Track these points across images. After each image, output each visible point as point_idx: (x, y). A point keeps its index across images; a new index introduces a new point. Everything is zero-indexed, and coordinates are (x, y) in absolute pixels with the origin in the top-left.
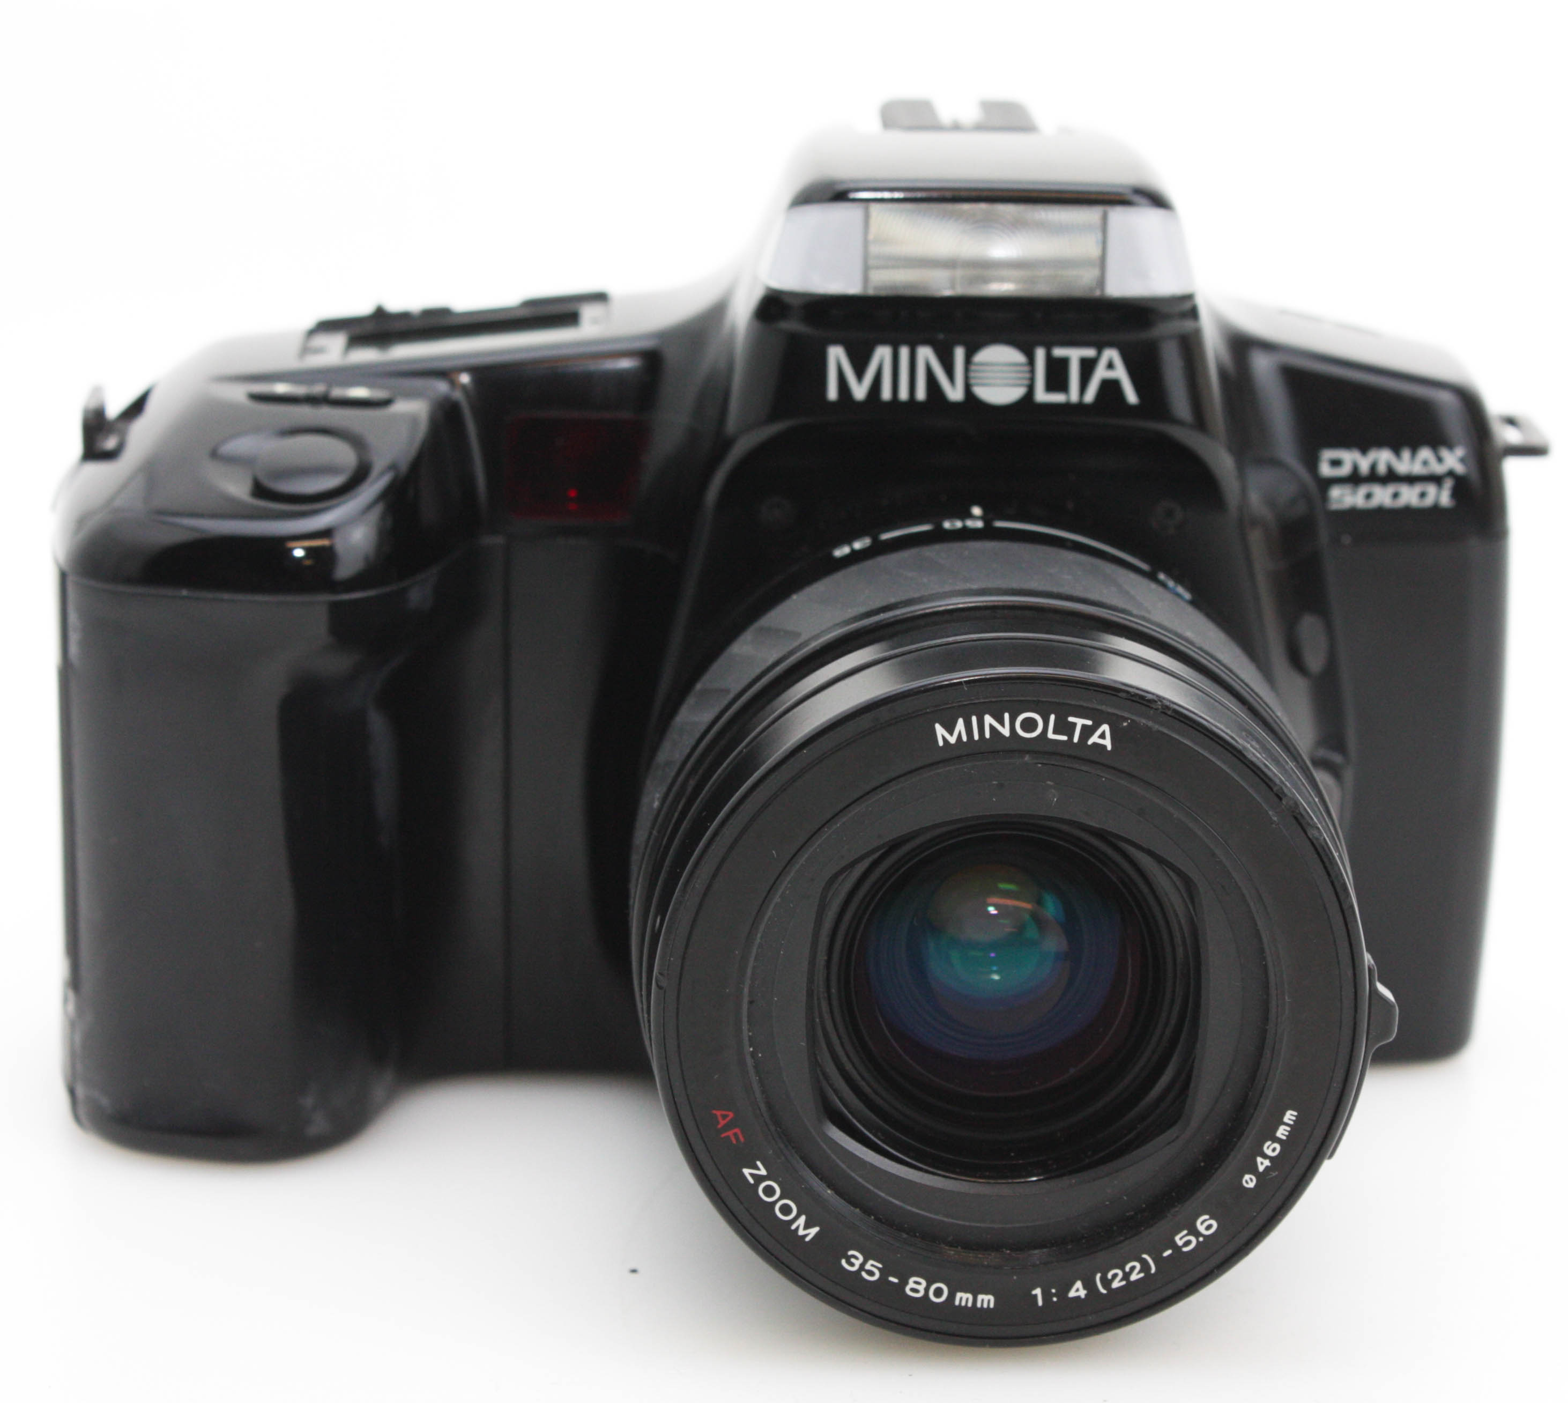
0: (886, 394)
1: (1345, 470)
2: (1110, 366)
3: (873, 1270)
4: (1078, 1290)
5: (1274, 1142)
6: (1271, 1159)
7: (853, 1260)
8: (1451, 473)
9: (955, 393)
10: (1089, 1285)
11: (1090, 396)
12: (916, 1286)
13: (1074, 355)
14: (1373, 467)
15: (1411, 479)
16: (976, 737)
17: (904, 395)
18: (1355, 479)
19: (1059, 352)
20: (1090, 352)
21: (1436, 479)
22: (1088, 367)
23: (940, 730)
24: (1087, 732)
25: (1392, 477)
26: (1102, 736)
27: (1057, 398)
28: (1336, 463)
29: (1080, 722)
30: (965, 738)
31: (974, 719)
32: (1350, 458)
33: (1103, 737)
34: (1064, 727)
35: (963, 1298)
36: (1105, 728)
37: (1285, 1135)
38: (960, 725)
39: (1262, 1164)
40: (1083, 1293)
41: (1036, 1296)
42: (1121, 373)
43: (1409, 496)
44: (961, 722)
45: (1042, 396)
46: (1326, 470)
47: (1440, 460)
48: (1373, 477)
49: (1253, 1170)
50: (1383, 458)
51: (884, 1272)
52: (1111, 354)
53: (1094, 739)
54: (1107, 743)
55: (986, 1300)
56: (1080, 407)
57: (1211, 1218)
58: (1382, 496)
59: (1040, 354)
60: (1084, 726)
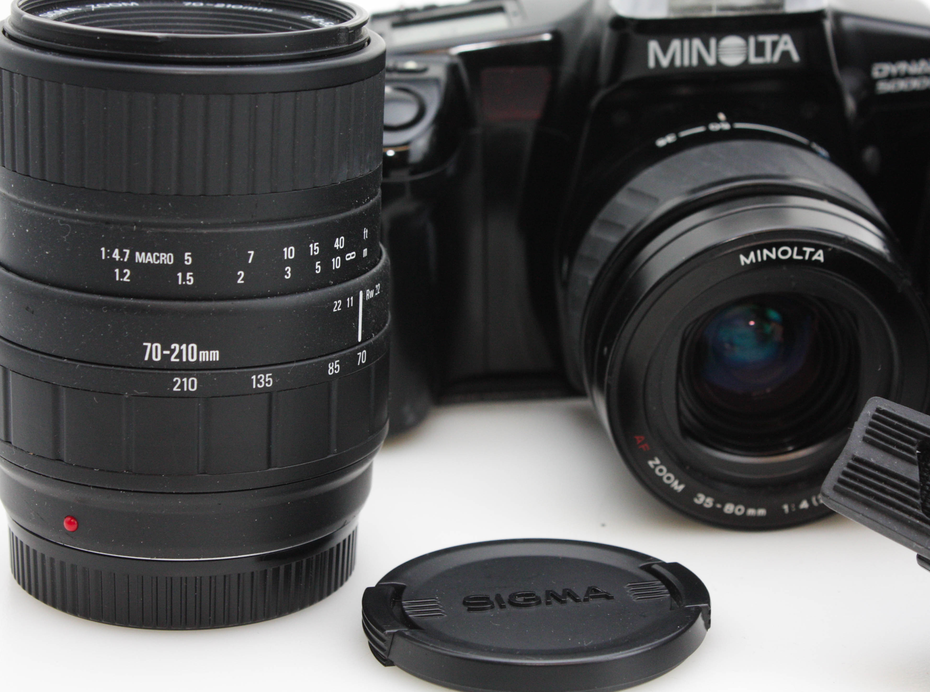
0: (678, 64)
1: (885, 74)
2: (786, 44)
3: (709, 503)
4: (804, 505)
7: (700, 498)
9: (711, 61)
10: (810, 502)
11: (776, 59)
12: (729, 508)
13: (768, 39)
14: (899, 71)
15: (916, 76)
16: (760, 260)
17: (686, 63)
18: (889, 78)
19: (761, 38)
20: (775, 37)
22: (775, 45)
23: (742, 258)
25: (907, 76)
26: (819, 256)
27: (760, 61)
28: (881, 70)
29: (808, 250)
30: (755, 261)
31: (759, 251)
32: (887, 68)
34: (801, 253)
35: (751, 512)
36: (821, 252)
38: (752, 254)
40: (806, 506)
41: (785, 508)
42: (791, 47)
45: (754, 60)
48: (899, 76)
50: (903, 67)
51: (715, 503)
52: (786, 37)
53: (815, 257)
54: (822, 259)
55: (762, 512)
56: (771, 64)
59: (752, 40)
60: (810, 252)
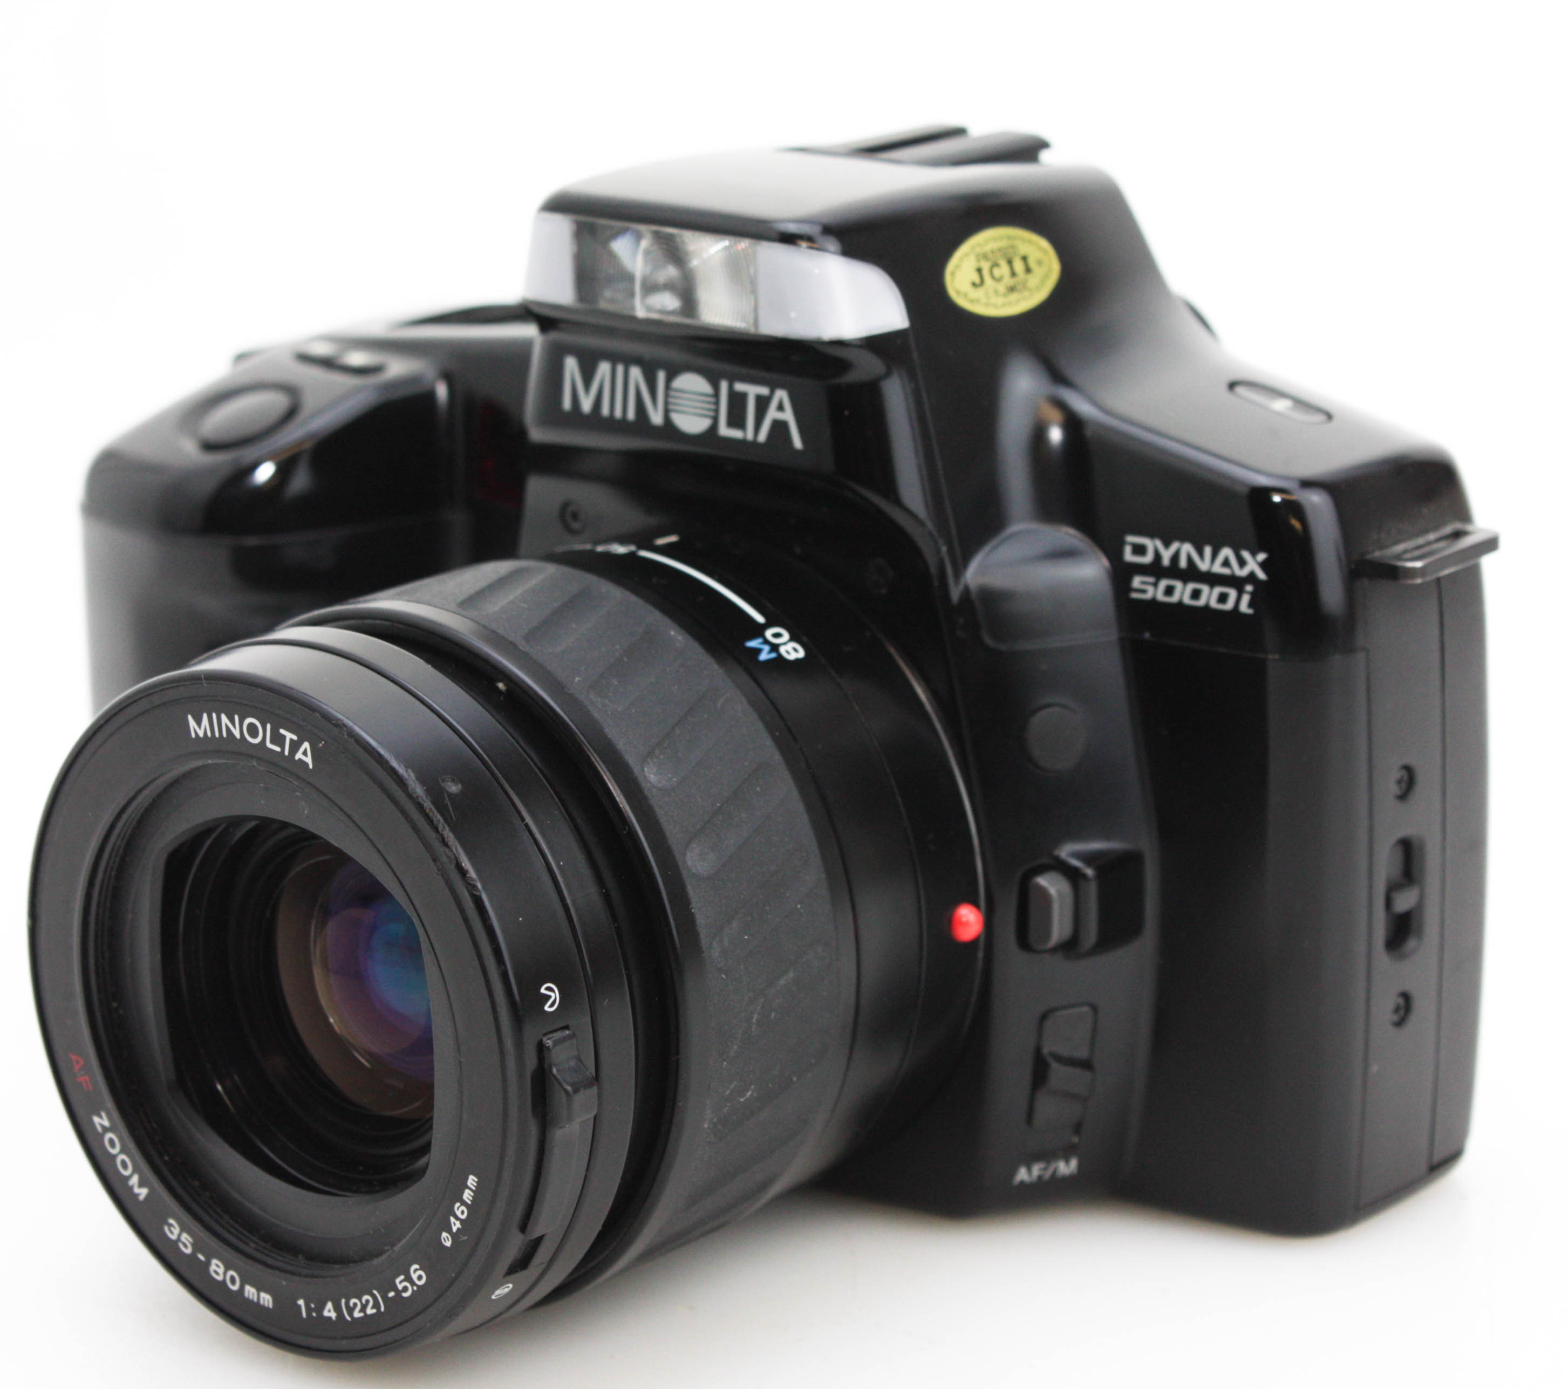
0: (605, 411)
1: (1148, 559)
2: (781, 408)
3: (187, 1242)
4: (330, 1310)
5: (462, 1204)
6: (461, 1221)
7: (172, 1229)
8: (1252, 577)
9: (656, 418)
10: (337, 1307)
11: (762, 437)
12: (217, 1268)
13: (752, 391)
14: (1175, 558)
15: (1212, 579)
16: (217, 735)
17: (618, 413)
18: (1156, 570)
19: (740, 387)
20: (764, 391)
21: (1237, 583)
22: (762, 404)
23: (192, 723)
24: (295, 746)
25: (1191, 574)
27: (736, 434)
28: (1139, 550)
29: (289, 736)
30: (209, 734)
31: (214, 715)
32: (1153, 546)
33: (305, 754)
34: (277, 738)
35: (251, 1291)
36: (306, 745)
37: (470, 1200)
38: (205, 719)
39: (456, 1226)
40: (333, 1315)
41: (300, 1307)
42: (788, 416)
43: (1209, 596)
44: (205, 716)
45: (725, 431)
46: (1129, 556)
47: (1242, 563)
48: (1173, 571)
49: (449, 1230)
50: (1185, 550)
51: (194, 1248)
52: (781, 395)
53: (300, 754)
54: (309, 760)
55: (267, 1298)
56: (754, 444)
57: (421, 1269)
58: (1182, 593)
59: (724, 385)
60: (291, 740)
